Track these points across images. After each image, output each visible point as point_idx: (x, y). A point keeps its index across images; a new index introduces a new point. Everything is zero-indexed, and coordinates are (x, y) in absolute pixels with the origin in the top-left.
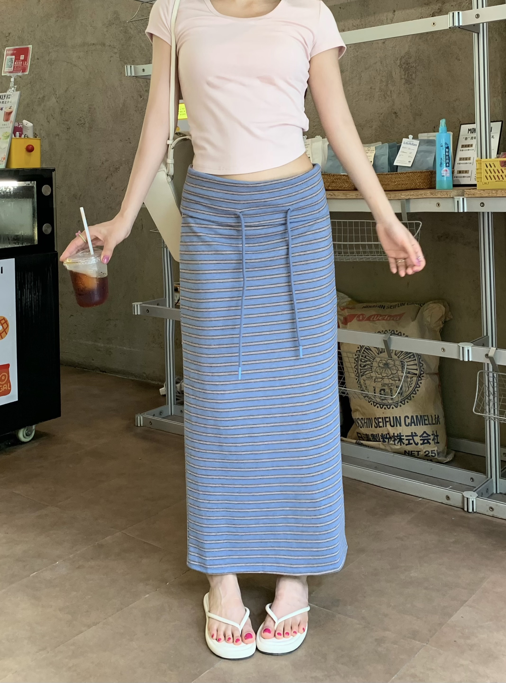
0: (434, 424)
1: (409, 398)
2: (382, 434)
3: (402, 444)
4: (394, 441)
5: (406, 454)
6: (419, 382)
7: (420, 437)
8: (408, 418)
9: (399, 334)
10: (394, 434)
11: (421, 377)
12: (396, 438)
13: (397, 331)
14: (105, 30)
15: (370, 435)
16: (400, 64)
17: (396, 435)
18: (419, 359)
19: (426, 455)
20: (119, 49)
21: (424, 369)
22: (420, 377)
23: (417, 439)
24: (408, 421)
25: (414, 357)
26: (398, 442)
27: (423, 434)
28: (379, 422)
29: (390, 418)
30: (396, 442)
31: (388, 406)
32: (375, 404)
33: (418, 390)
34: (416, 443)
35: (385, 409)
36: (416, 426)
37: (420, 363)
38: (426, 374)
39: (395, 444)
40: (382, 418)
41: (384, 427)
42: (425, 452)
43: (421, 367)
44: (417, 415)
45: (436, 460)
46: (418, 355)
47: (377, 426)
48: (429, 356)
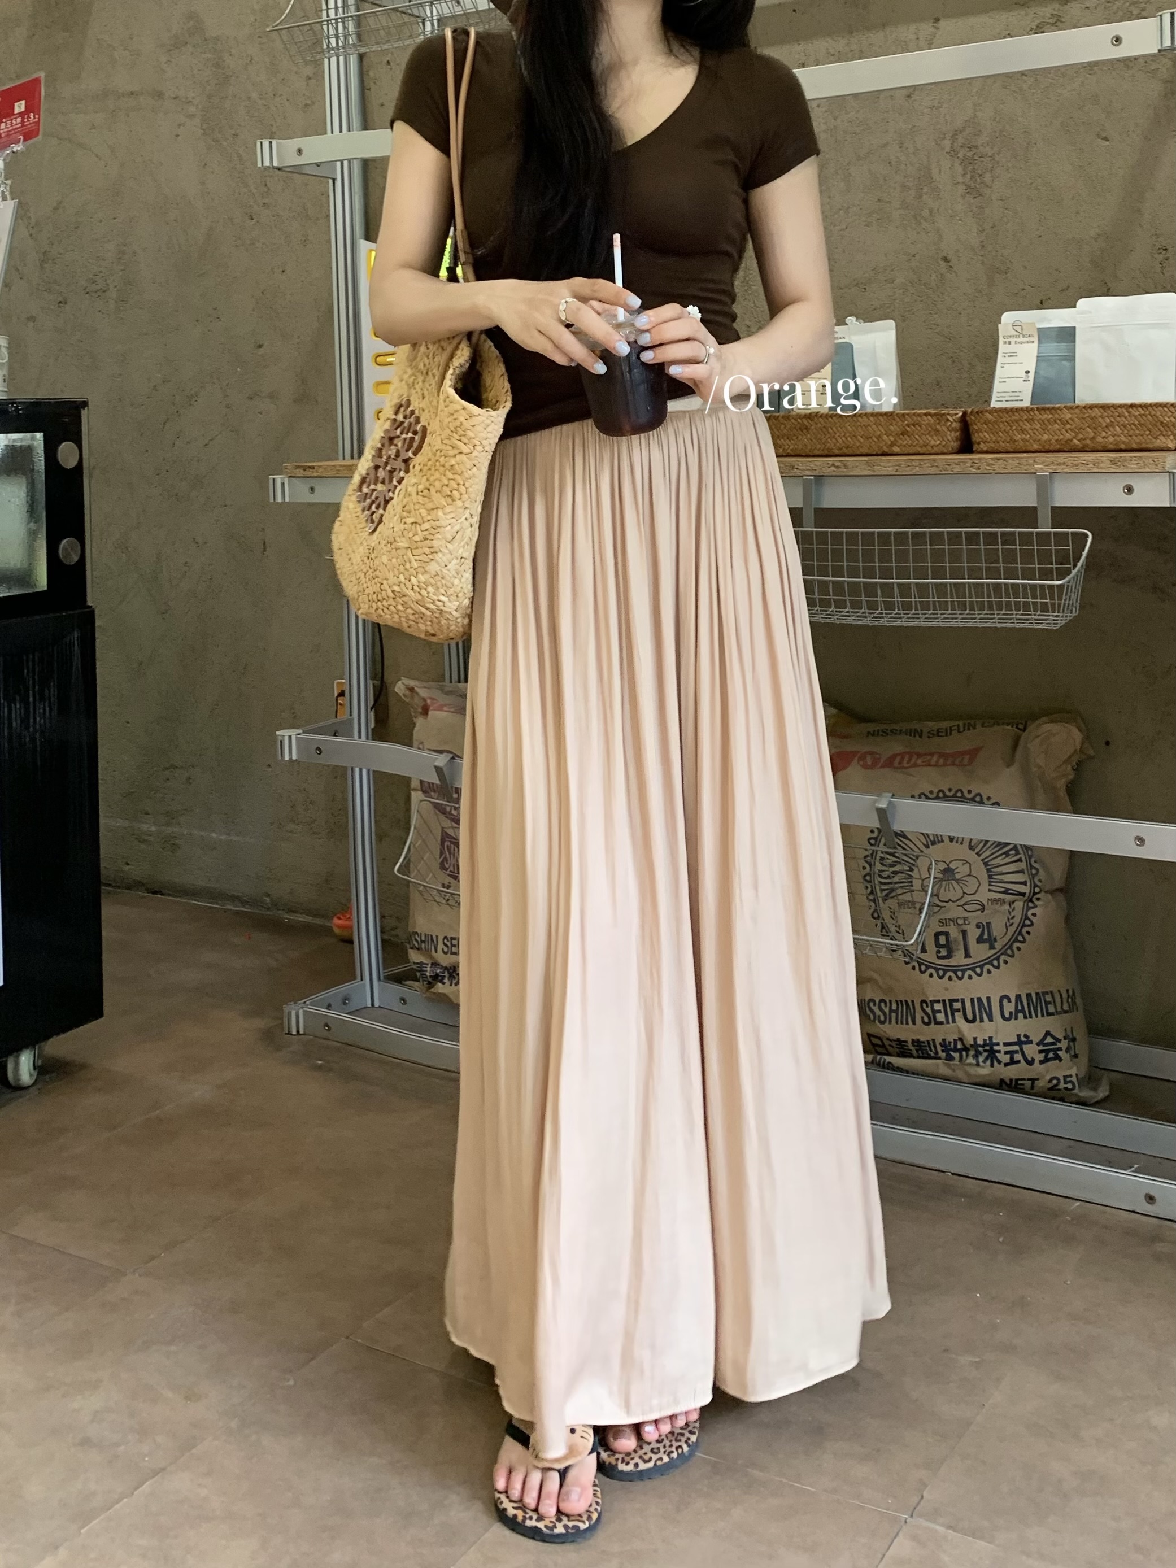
0: (1066, 1012)
1: (1009, 952)
2: (944, 1040)
3: (995, 1063)
4: (976, 1056)
5: (1004, 1086)
6: (1030, 913)
7: (1038, 1044)
8: (1009, 1001)
9: (978, 800)
10: (975, 1039)
11: (1034, 900)
12: (980, 1049)
13: (969, 792)
14: (163, 59)
15: (910, 1041)
16: (952, 147)
17: (980, 1042)
18: (1030, 857)
19: (1051, 1089)
20: (200, 106)
21: (1040, 881)
22: (1031, 901)
23: (1031, 1050)
24: (1009, 1008)
25: (1017, 853)
26: (986, 1059)
27: (1044, 1038)
28: (935, 1012)
29: (963, 1001)
30: (981, 1059)
31: (959, 972)
32: (924, 966)
33: (1028, 933)
34: (1030, 1059)
35: (950, 979)
36: (1029, 1020)
37: (1032, 867)
38: (1046, 892)
39: (978, 1065)
40: (944, 1001)
41: (948, 1023)
42: (1050, 1081)
43: (1033, 876)
44: (1028, 992)
45: (1074, 1099)
46: (1027, 848)
47: (931, 1020)
48: (1049, 850)
